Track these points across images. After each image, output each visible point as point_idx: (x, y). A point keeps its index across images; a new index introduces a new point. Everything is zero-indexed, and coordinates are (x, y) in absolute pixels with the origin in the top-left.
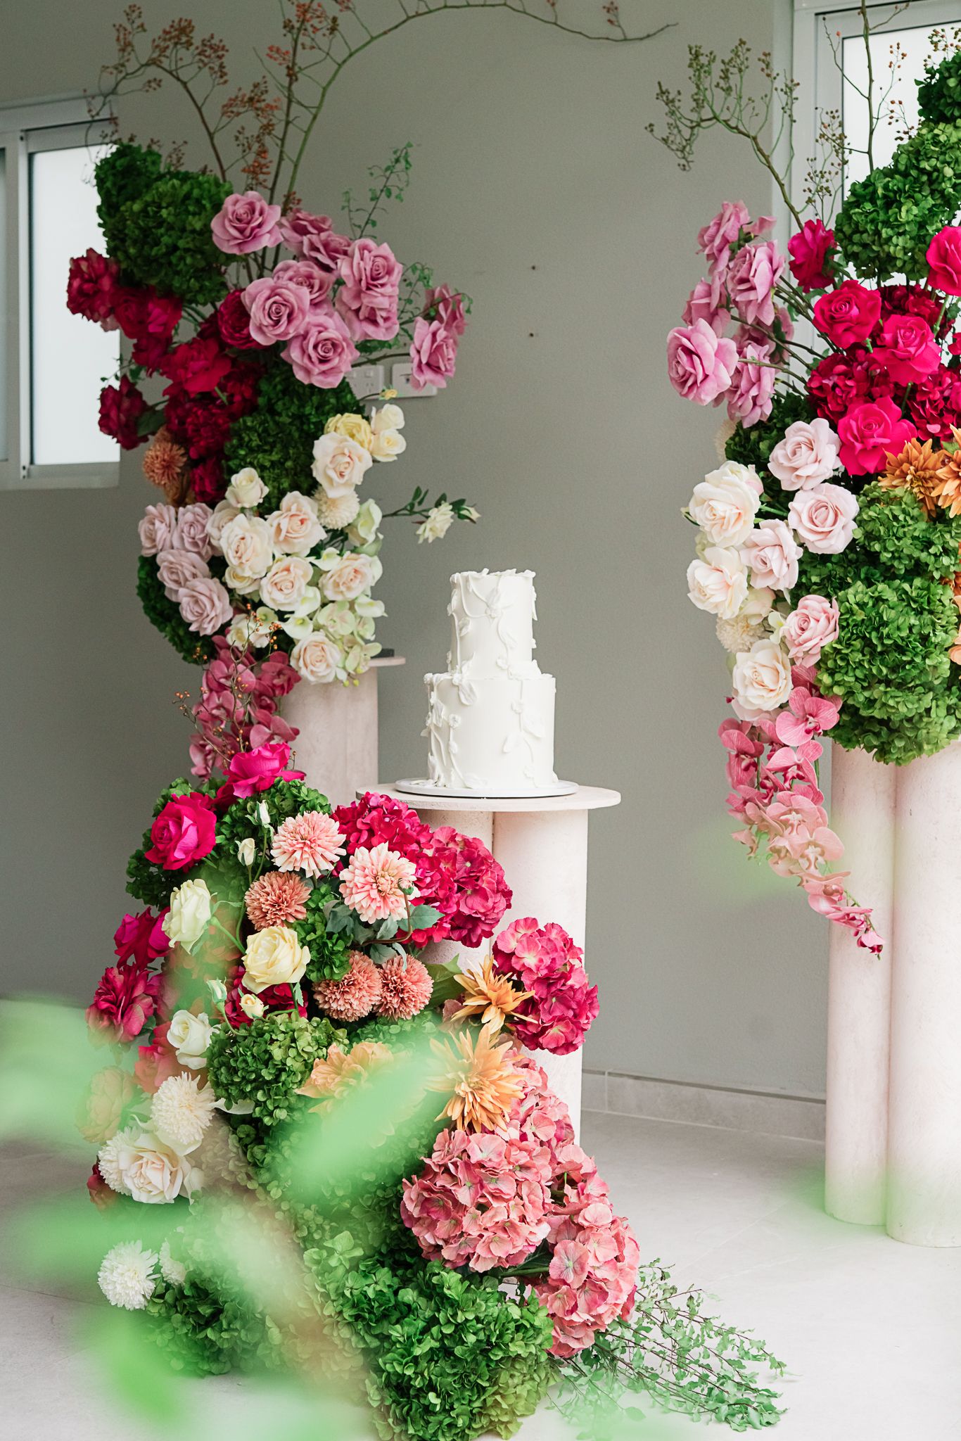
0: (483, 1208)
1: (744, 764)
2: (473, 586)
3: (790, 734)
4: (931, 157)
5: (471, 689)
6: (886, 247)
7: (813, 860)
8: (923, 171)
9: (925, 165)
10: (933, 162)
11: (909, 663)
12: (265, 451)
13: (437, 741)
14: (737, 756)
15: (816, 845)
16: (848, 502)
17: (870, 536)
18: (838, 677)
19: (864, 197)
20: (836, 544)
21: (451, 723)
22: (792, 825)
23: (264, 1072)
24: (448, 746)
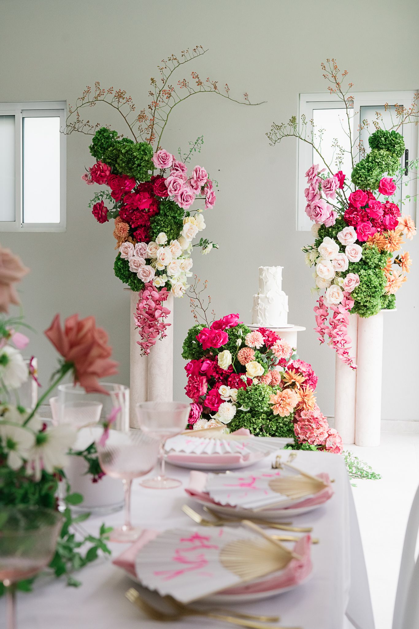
0: (318, 429)
1: (322, 319)
2: (270, 271)
3: (342, 310)
4: (379, 159)
5: (272, 299)
6: (368, 182)
7: (343, 344)
8: (376, 162)
9: (377, 160)
10: (379, 160)
11: (378, 291)
12: (165, 227)
13: (260, 312)
14: (321, 316)
15: (344, 340)
16: (360, 249)
17: (366, 258)
18: (359, 295)
19: (362, 168)
20: (357, 260)
21: (266, 308)
22: (339, 335)
23: (259, 398)
24: (265, 315)
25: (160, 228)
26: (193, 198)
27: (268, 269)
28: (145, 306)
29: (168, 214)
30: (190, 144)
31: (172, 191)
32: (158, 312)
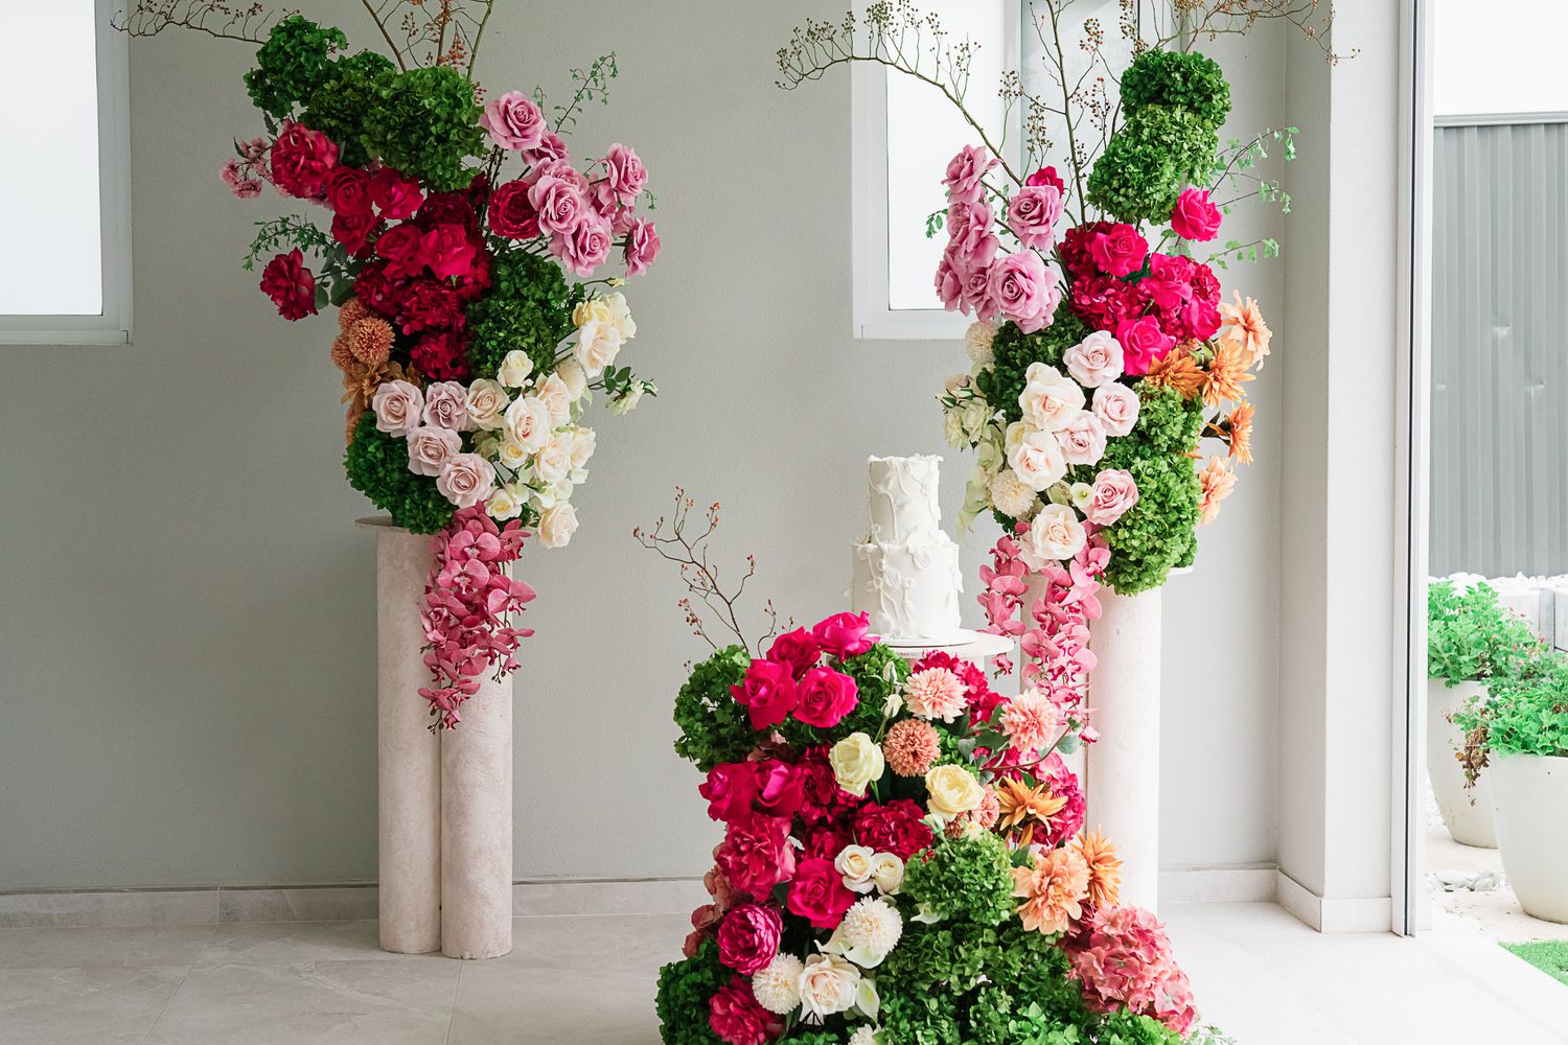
1: (1008, 603)
2: (912, 470)
3: (1079, 576)
4: (1170, 133)
6: (1147, 201)
7: (1069, 675)
8: (1163, 143)
9: (1165, 138)
10: (1172, 137)
11: (1185, 520)
14: (1004, 596)
15: (1075, 663)
16: (1131, 398)
17: (1150, 425)
19: (1127, 159)
20: (1125, 430)
21: (907, 585)
22: (1064, 649)
23: (985, 883)
25: (505, 338)
26: (607, 243)
27: (905, 466)
28: (456, 580)
29: (524, 292)
30: (575, 76)
31: (551, 223)
32: (497, 596)
